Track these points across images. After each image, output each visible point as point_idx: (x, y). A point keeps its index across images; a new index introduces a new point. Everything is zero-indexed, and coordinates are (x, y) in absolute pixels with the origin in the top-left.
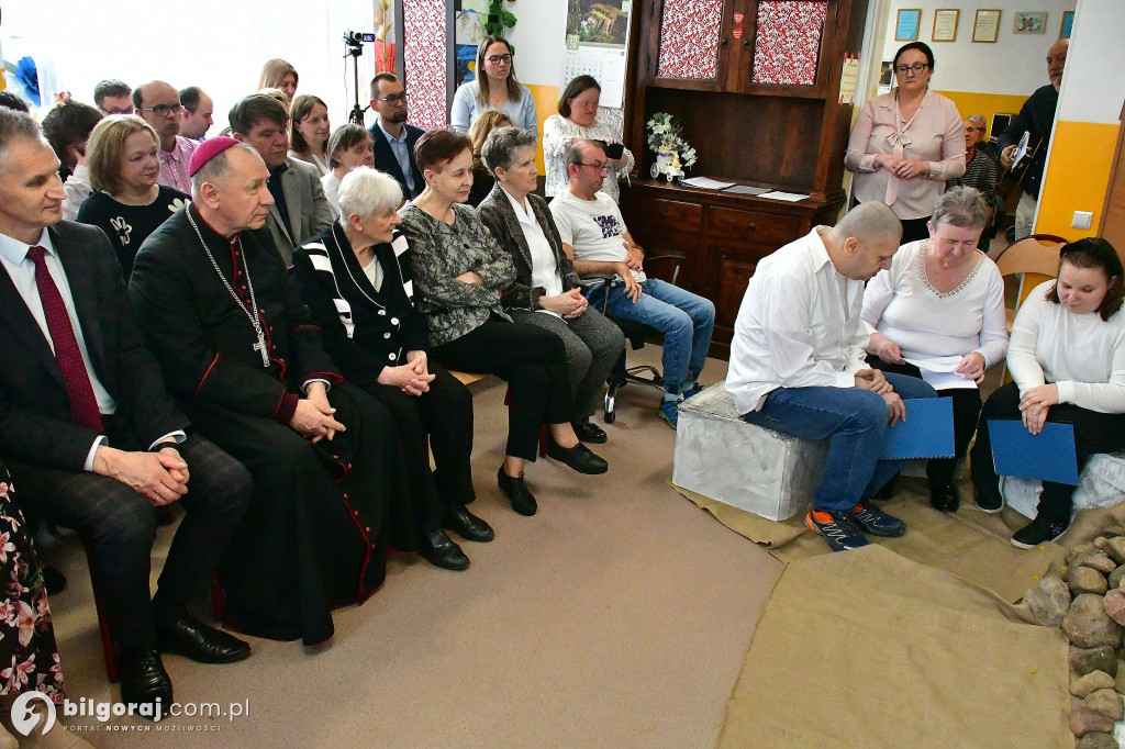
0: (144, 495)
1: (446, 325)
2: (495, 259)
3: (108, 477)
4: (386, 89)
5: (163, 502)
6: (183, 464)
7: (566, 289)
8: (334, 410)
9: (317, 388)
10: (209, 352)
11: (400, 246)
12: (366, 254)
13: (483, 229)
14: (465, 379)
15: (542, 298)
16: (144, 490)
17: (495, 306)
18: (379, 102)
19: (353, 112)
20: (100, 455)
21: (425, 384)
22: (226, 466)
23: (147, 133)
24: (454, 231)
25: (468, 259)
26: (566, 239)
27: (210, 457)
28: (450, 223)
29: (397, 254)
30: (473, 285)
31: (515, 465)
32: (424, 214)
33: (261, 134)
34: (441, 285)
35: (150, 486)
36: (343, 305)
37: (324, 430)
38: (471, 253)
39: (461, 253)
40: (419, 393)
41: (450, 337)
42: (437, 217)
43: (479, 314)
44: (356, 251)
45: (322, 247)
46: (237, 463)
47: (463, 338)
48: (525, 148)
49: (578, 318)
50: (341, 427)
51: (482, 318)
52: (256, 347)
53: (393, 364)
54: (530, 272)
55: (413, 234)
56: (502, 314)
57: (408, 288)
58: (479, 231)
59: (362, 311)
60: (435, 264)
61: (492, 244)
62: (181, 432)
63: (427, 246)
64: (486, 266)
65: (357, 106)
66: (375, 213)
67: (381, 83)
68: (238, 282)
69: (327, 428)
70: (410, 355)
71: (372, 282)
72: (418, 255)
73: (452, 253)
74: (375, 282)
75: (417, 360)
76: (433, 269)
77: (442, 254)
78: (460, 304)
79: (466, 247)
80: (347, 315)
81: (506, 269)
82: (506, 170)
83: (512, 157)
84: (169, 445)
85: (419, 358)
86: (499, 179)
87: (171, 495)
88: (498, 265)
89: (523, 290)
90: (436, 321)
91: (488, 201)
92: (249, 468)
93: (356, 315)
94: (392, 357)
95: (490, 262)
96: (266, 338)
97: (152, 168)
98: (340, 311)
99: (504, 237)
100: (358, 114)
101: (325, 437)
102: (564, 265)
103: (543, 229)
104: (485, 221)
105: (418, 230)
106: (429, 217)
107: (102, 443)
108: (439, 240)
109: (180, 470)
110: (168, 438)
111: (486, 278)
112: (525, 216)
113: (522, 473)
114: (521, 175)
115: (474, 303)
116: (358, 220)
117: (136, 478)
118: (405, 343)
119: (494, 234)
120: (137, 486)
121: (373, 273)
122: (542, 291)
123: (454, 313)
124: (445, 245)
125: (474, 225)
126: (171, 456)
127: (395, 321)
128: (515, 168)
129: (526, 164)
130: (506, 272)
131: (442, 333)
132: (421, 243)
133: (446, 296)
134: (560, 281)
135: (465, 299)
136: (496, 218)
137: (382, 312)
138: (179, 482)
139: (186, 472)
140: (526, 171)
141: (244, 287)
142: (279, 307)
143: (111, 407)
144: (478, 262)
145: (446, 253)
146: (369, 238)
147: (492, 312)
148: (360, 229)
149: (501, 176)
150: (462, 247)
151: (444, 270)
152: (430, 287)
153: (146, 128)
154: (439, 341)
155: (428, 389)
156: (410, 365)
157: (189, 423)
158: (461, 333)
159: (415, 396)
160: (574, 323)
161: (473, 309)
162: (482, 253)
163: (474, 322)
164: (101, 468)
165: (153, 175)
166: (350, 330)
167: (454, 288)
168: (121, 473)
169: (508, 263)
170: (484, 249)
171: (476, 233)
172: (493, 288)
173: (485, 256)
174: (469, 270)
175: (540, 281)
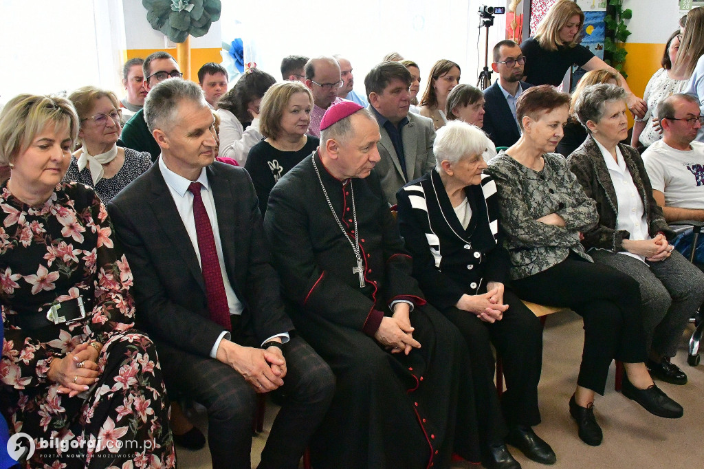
0: (249, 383)
1: (527, 261)
2: (579, 203)
3: (227, 365)
4: (505, 53)
5: (264, 390)
6: (282, 361)
7: (652, 233)
8: (413, 329)
9: (402, 308)
10: (316, 272)
11: (489, 190)
12: (458, 195)
13: (570, 176)
14: (538, 311)
15: (625, 241)
16: (251, 378)
17: (576, 246)
18: (499, 65)
19: (482, 73)
20: (223, 347)
21: (498, 313)
22: (316, 366)
23: (306, 94)
24: (541, 177)
25: (551, 202)
26: (657, 185)
27: (305, 358)
28: (538, 170)
29: (486, 197)
30: (553, 227)
31: (585, 396)
32: (514, 162)
33: (392, 92)
34: (521, 227)
35: (255, 376)
36: (433, 239)
37: (402, 345)
38: (556, 197)
39: (546, 197)
40: (493, 321)
41: (530, 272)
42: (526, 165)
43: (559, 252)
44: (449, 194)
45: (420, 189)
46: (325, 365)
47: (541, 274)
48: (614, 101)
49: (660, 262)
50: (417, 344)
51: (561, 257)
52: (355, 271)
53: (472, 292)
54: (615, 216)
55: (501, 180)
56: (582, 254)
57: (494, 227)
58: (566, 178)
59: (450, 245)
60: (518, 208)
61: (578, 190)
62: (286, 335)
63: (512, 192)
64: (569, 210)
65: (486, 68)
66: (462, 159)
67: (502, 48)
68: (346, 216)
69: (405, 344)
70: (490, 285)
71: (461, 222)
72: (503, 199)
73: (538, 197)
74: (465, 220)
75: (494, 291)
76: (515, 212)
77: (526, 198)
78: (540, 244)
79: (552, 191)
80: (436, 247)
81: (589, 214)
82: (597, 123)
83: (601, 111)
84: (275, 344)
85: (497, 288)
86: (590, 132)
87: (270, 386)
88: (582, 209)
89: (606, 232)
90: (518, 257)
91: (580, 150)
92: (335, 371)
93: (443, 248)
94: (473, 285)
95: (574, 206)
96: (363, 264)
97: (304, 121)
98: (431, 244)
99: (592, 183)
100: (486, 75)
101: (403, 351)
102: (652, 211)
103: (633, 176)
104: (574, 168)
105: (506, 176)
106: (519, 164)
107: (225, 337)
108: (525, 185)
109: (279, 366)
110: (275, 338)
111: (568, 221)
112: (615, 165)
113: (591, 404)
114: (611, 127)
115: (553, 244)
116: (449, 166)
117: (246, 368)
118: (485, 275)
119: (581, 180)
120: (245, 374)
121: (463, 213)
122: (626, 235)
123: (536, 251)
124: (531, 189)
125: (561, 172)
126: (275, 354)
127: (477, 255)
128: (605, 120)
129: (615, 115)
130: (589, 216)
131: (523, 267)
132: (507, 189)
133: (526, 237)
134: (646, 227)
135: (544, 240)
136: (585, 165)
137: (468, 247)
138: (277, 376)
139: (284, 368)
140: (615, 122)
141: (350, 221)
142: (378, 238)
143: (239, 309)
144: (562, 206)
145: (531, 196)
146: (459, 181)
147: (571, 252)
148: (451, 174)
149: (592, 129)
150: (547, 192)
151: (526, 214)
152: (512, 229)
153: (306, 91)
154: (520, 275)
155: (501, 317)
156: (487, 295)
157: (293, 328)
158: (540, 269)
159: (488, 323)
160: (657, 266)
161: (553, 248)
162: (567, 197)
163: (552, 260)
164: (222, 357)
165: (304, 127)
166: (438, 260)
167: (534, 230)
168: (236, 362)
169: (591, 209)
170: (569, 194)
171: (563, 179)
172: (574, 231)
173: (569, 200)
174: (553, 212)
175: (624, 225)
